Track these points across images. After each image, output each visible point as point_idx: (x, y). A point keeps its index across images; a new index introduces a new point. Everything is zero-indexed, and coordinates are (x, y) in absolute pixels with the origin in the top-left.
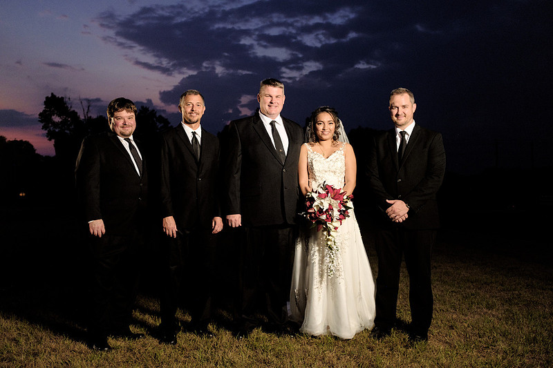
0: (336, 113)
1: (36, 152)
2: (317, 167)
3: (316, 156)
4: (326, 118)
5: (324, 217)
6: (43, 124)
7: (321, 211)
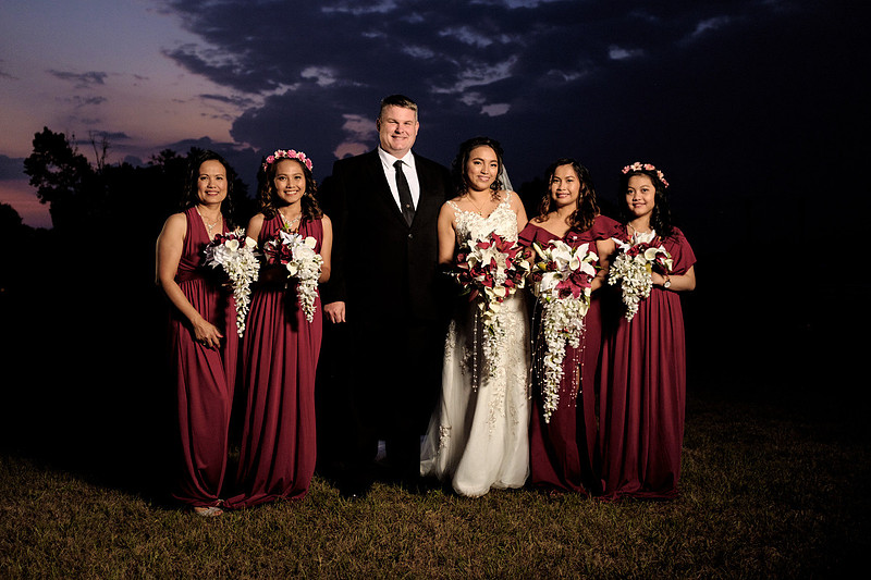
1: (23, 222)
5: (481, 278)
6: (31, 177)
7: (478, 265)
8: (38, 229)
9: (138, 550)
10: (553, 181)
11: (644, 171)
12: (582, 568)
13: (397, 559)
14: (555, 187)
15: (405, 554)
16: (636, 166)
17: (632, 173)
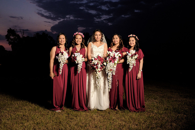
0: (102, 32)
1: (5, 49)
2: (94, 50)
3: (94, 46)
4: (98, 33)
5: (95, 67)
6: (7, 39)
7: (94, 64)
8: (9, 51)
9: (25, 125)
10: (113, 39)
11: (133, 36)
12: (129, 128)
13: (86, 126)
14: (114, 40)
15: (88, 125)
16: (131, 35)
17: (130, 37)
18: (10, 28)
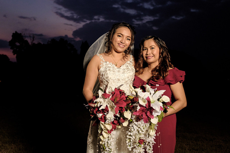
1: (10, 60)
6: (11, 47)
10: (143, 50)
18: (16, 32)
